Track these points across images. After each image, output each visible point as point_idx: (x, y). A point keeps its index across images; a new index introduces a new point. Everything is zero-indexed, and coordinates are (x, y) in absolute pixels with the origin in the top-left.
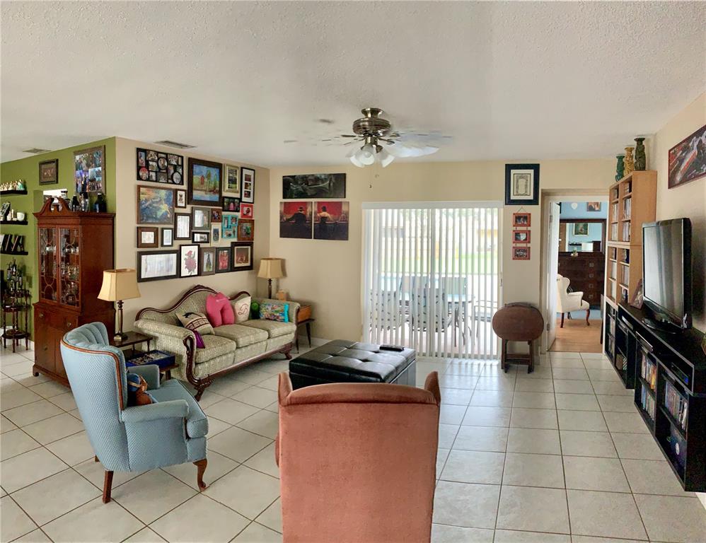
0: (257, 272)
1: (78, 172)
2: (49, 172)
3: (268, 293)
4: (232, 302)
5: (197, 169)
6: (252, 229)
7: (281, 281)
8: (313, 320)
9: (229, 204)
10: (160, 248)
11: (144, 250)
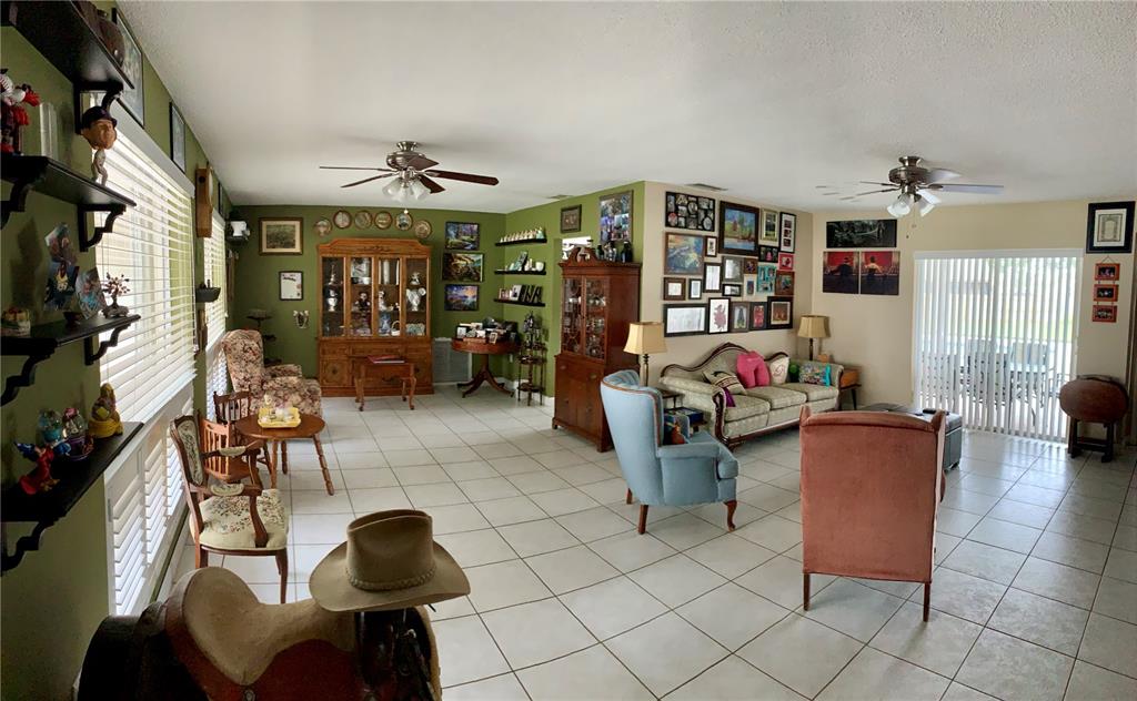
0: (797, 332)
1: (604, 219)
2: (571, 220)
3: (808, 354)
4: (768, 363)
5: (729, 213)
6: (792, 282)
7: (824, 341)
8: (860, 386)
9: (766, 254)
10: (687, 301)
11: (670, 302)
